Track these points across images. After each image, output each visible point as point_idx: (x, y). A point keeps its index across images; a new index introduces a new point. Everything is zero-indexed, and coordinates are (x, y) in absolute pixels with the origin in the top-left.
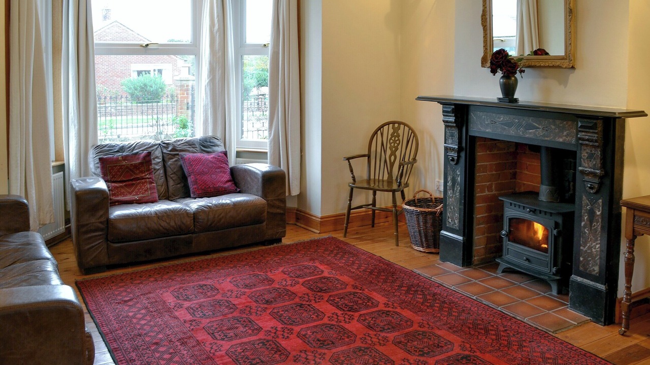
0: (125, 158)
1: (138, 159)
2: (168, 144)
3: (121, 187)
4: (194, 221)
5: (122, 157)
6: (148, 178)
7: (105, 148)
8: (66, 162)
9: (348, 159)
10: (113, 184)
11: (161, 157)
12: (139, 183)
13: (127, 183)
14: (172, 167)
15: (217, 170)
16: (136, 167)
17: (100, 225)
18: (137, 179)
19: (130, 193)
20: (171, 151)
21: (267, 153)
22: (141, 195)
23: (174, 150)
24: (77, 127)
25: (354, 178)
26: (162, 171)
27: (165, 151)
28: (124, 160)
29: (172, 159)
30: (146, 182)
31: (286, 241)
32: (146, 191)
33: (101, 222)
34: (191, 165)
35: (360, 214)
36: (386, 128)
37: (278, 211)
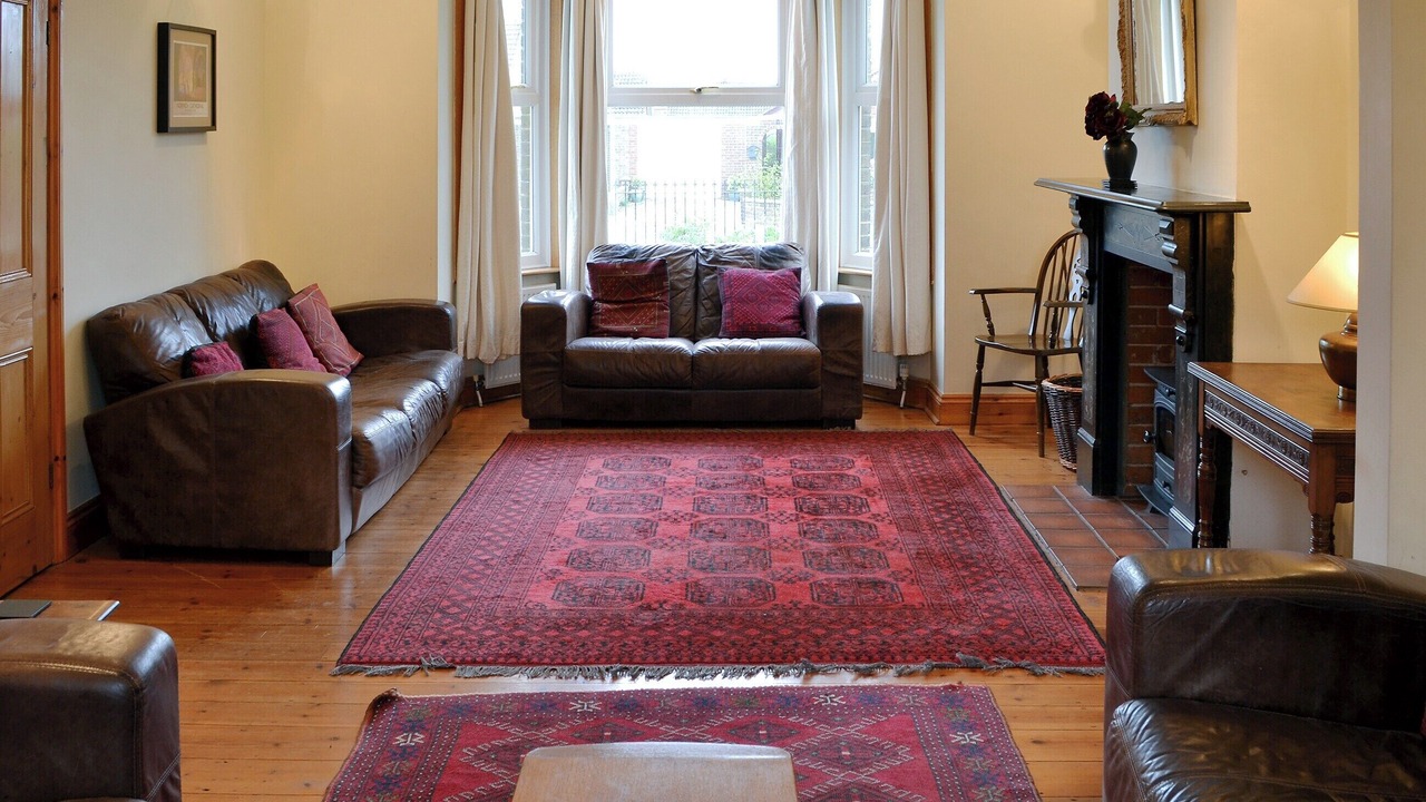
0: (625, 267)
1: (645, 269)
2: (708, 251)
3: (616, 310)
4: (692, 370)
5: (621, 265)
6: (658, 301)
7: (610, 251)
8: (561, 270)
9: (982, 292)
10: (605, 305)
11: (693, 271)
12: (643, 307)
13: (627, 305)
14: (707, 287)
15: (772, 298)
16: (642, 281)
17: (553, 358)
18: (643, 300)
19: (627, 321)
20: (709, 262)
21: (870, 276)
22: (643, 326)
23: (716, 260)
24: (576, 217)
25: (991, 327)
26: (690, 294)
27: (701, 262)
28: (624, 269)
29: (708, 275)
30: (654, 306)
31: (862, 425)
32: (651, 319)
33: (554, 354)
34: (731, 286)
35: (1027, 401)
36: (1071, 241)
37: (845, 371)
